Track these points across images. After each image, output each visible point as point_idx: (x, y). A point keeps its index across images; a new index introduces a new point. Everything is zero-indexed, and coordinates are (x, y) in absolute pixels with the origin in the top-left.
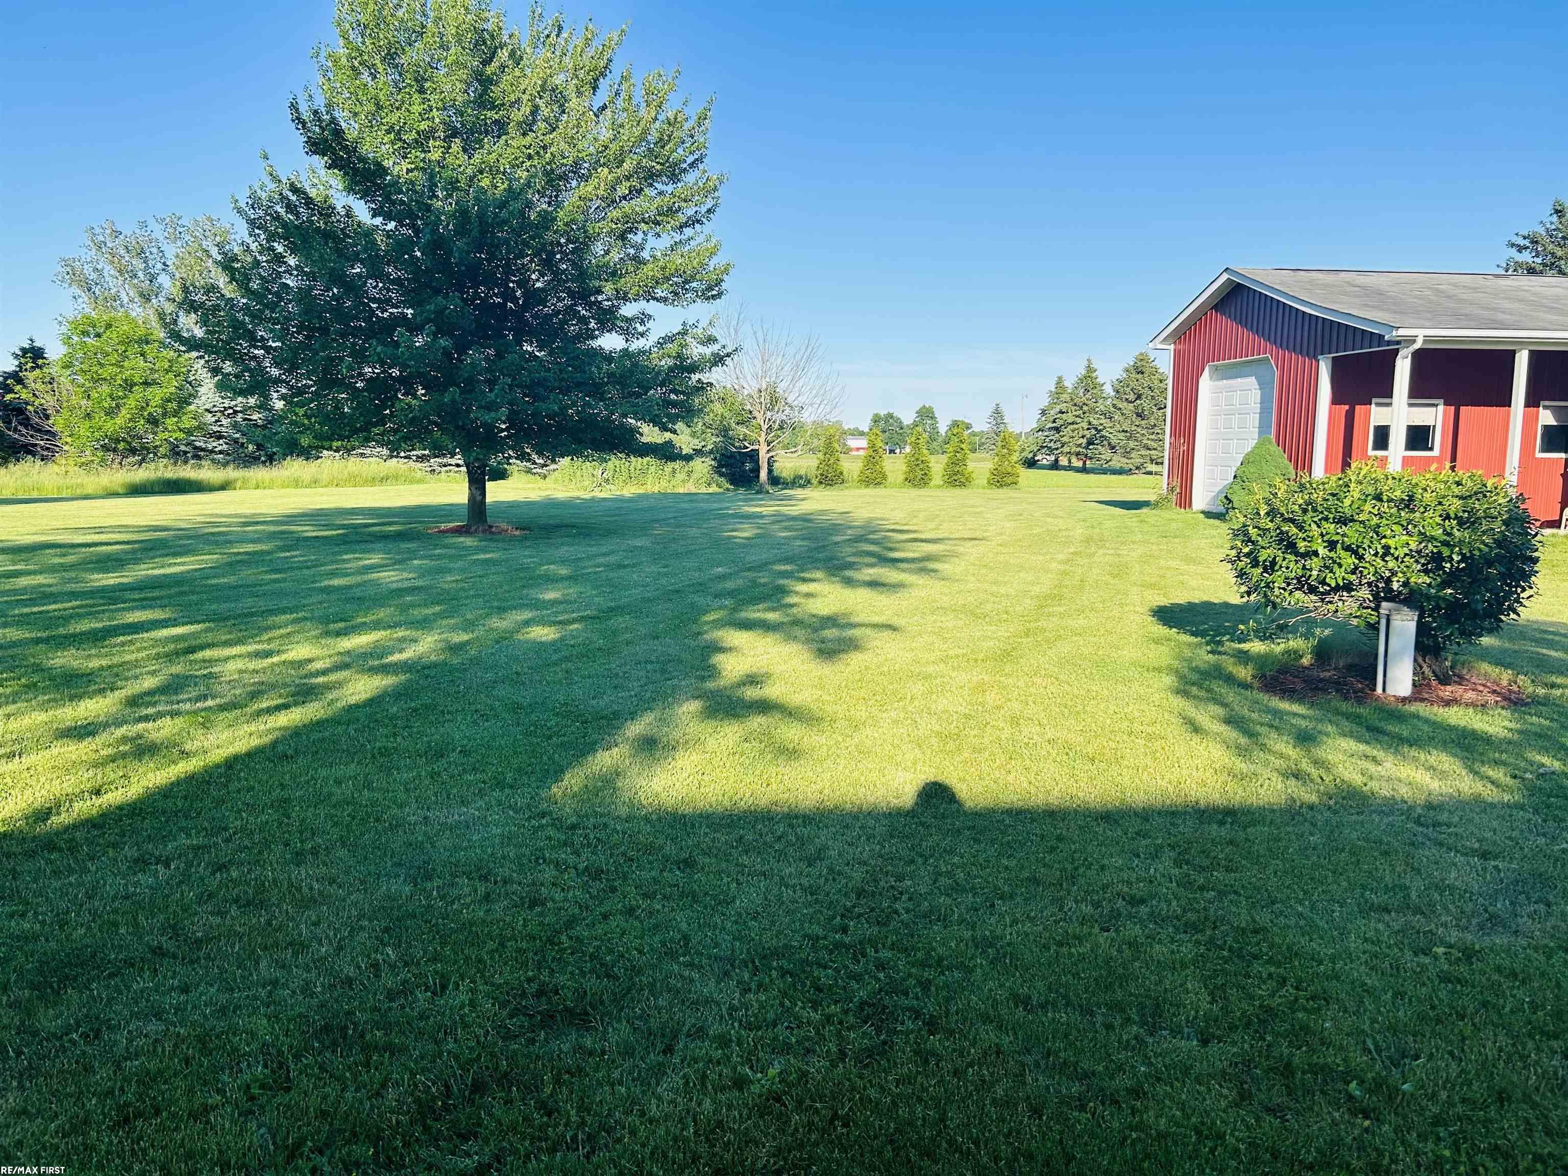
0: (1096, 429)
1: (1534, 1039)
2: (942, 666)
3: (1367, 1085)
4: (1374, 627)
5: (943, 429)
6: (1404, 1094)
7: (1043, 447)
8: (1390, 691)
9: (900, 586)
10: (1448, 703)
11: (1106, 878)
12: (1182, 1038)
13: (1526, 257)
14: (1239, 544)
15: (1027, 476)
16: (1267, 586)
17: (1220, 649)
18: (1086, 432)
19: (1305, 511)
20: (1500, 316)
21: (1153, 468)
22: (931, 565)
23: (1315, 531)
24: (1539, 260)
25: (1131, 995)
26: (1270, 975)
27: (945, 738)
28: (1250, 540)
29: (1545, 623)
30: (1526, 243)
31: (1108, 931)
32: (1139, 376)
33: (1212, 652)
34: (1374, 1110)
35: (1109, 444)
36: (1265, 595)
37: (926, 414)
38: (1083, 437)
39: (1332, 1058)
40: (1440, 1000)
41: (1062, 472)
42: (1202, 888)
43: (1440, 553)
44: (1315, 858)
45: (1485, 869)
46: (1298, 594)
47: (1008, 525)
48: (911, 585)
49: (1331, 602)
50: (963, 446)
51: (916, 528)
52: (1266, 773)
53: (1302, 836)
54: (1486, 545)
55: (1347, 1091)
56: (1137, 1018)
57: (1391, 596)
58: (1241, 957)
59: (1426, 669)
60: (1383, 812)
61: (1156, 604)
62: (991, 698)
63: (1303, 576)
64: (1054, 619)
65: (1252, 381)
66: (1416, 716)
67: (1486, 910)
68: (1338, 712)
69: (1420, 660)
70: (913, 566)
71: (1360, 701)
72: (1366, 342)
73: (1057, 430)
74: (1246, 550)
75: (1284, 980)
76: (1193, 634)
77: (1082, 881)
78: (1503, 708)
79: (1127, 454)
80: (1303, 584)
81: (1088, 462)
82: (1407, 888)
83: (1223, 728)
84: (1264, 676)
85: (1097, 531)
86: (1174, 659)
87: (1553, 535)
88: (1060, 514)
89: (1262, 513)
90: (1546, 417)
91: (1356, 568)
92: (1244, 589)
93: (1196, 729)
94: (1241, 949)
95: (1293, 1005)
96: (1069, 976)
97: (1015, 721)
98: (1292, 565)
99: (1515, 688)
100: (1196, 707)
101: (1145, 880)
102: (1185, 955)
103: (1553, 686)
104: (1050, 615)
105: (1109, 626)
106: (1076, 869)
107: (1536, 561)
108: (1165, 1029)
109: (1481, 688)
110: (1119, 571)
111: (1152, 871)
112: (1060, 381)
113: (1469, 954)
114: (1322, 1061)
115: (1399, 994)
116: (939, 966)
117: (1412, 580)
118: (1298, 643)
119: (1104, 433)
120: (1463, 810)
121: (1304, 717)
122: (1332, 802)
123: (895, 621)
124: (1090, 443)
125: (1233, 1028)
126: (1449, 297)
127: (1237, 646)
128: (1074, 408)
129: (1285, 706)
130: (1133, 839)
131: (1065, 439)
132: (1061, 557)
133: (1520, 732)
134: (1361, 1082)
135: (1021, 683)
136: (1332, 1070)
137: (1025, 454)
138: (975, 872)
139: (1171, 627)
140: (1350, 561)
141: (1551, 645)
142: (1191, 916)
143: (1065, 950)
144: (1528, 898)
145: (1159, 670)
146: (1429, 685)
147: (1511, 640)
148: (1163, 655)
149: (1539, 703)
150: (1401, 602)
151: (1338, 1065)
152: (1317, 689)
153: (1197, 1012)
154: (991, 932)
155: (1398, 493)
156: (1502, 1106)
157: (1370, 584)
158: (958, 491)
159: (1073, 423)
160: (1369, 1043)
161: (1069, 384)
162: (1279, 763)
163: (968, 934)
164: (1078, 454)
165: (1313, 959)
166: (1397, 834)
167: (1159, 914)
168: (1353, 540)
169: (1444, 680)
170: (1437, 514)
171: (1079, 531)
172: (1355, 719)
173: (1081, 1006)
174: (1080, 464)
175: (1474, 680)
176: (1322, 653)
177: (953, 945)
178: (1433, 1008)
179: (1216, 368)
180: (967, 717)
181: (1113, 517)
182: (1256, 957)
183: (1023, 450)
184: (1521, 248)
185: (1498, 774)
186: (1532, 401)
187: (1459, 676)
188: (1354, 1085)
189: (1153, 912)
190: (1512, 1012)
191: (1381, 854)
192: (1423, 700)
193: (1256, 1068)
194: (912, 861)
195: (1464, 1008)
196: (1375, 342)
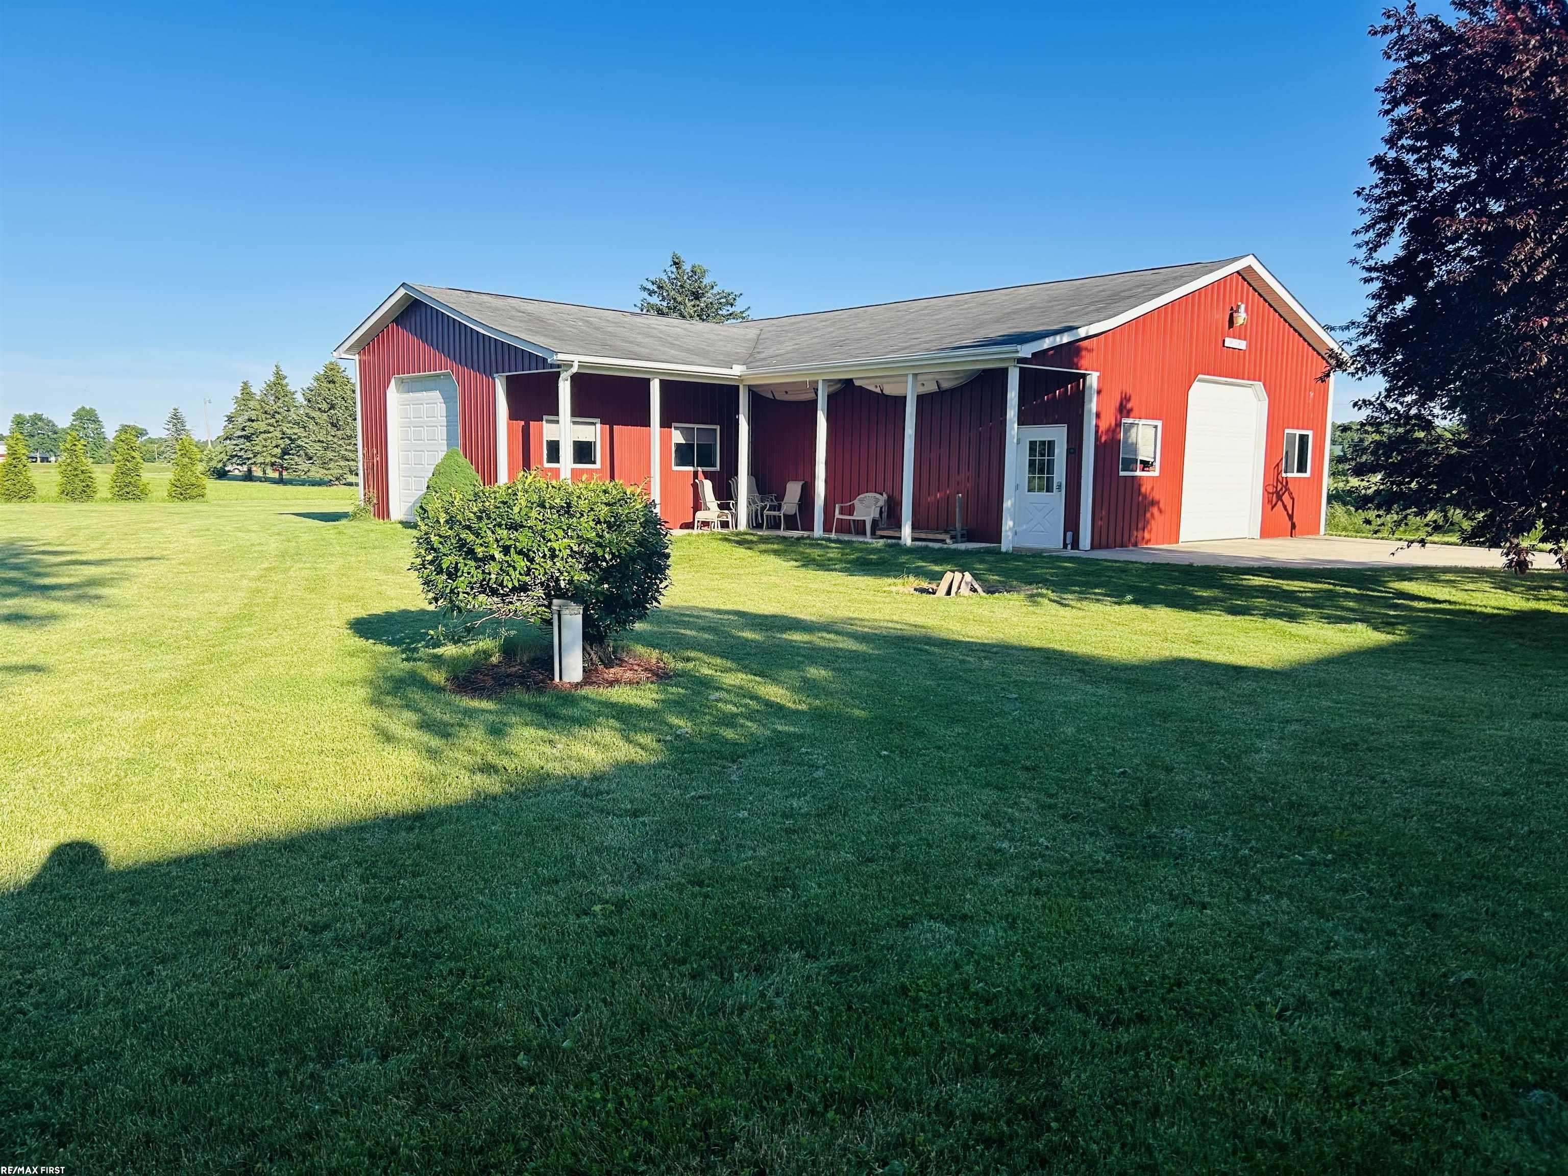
0: (290, 439)
1: (668, 968)
2: (102, 706)
3: (533, 1052)
4: (549, 622)
5: (110, 433)
6: (564, 1051)
7: (233, 456)
8: (566, 679)
9: (52, 617)
10: (611, 684)
11: (287, 911)
12: (362, 1060)
13: (655, 300)
14: (423, 552)
15: (213, 486)
16: (452, 591)
17: (416, 655)
18: (280, 442)
19: (480, 519)
20: (637, 349)
21: (351, 479)
22: (92, 591)
23: (491, 538)
24: (665, 304)
25: (309, 1030)
26: (451, 972)
27: (98, 792)
28: (433, 549)
29: (683, 608)
30: (655, 288)
31: (288, 967)
32: (331, 386)
33: (407, 660)
34: (538, 1074)
35: (306, 454)
36: (451, 601)
37: (86, 417)
38: (277, 446)
39: (505, 1037)
40: (596, 954)
41: (258, 483)
42: (388, 900)
43: (594, 552)
44: (496, 846)
45: (634, 826)
46: (482, 597)
47: (192, 541)
48: (65, 616)
49: (511, 603)
50: (134, 454)
51: (75, 548)
52: (454, 771)
53: (485, 827)
54: (630, 545)
55: (515, 1064)
56: (314, 1054)
57: (561, 594)
58: (424, 960)
59: (594, 657)
60: (556, 790)
61: (353, 616)
62: (160, 737)
63: (484, 580)
64: (243, 641)
65: (437, 394)
66: (586, 698)
67: (635, 863)
68: (521, 704)
69: (588, 649)
70: (68, 593)
71: (541, 691)
72: (533, 364)
73: (248, 438)
74: (429, 558)
75: (464, 973)
76: (389, 643)
77: (259, 921)
78: (652, 683)
79: (324, 465)
80: (486, 588)
81: (285, 473)
82: (572, 857)
83: (415, 734)
84: (456, 678)
85: (294, 544)
86: (370, 670)
87: (689, 535)
88: (254, 528)
89: (442, 521)
90: (677, 437)
91: (529, 570)
92: (431, 595)
93: (388, 738)
94: (424, 952)
95: (470, 995)
96: (239, 1030)
97: (190, 758)
98: (473, 571)
99: (661, 664)
100: (390, 717)
101: (329, 903)
102: (368, 973)
103: (688, 660)
104: (238, 636)
105: (302, 643)
106: (254, 909)
107: (668, 556)
108: (344, 1056)
109: (636, 667)
110: (316, 585)
111: (337, 893)
112: (245, 387)
113: (621, 905)
114: (493, 1043)
115: (563, 957)
116: (76, 1061)
117: (576, 578)
118: (485, 644)
119: (299, 442)
120: (620, 777)
121: (491, 712)
122: (513, 790)
123: (40, 660)
124: (285, 452)
125: (413, 1034)
126: (597, 329)
127: (432, 651)
128: (264, 416)
129: (476, 704)
130: (318, 863)
131: (258, 448)
132: (253, 573)
133: (663, 701)
134: (528, 1051)
135: (200, 716)
136: (503, 1048)
137: (213, 464)
138: (131, 940)
139: (367, 639)
140: (523, 564)
141: (687, 625)
142: (377, 931)
143: (234, 1003)
144: (666, 845)
145: (353, 683)
146: (596, 670)
147: (659, 624)
148: (359, 667)
149: (679, 676)
150: (568, 598)
151: (508, 1042)
152: (505, 684)
153: (377, 1030)
154: (147, 1004)
155: (558, 501)
156: (643, 1035)
157: (542, 584)
158: (131, 505)
159: (265, 432)
160: (537, 1010)
161: (257, 389)
162: (467, 759)
163: (116, 1015)
164: (273, 464)
165: (490, 945)
166: (566, 808)
167: (344, 935)
168: (525, 544)
169: (608, 665)
170: (590, 519)
171: (273, 545)
172: (538, 709)
173: (252, 1059)
174: (276, 475)
175: (631, 661)
176: (509, 650)
177: (96, 1032)
178: (590, 962)
179: (402, 381)
180: (129, 761)
181: (310, 530)
182: (438, 956)
183: (211, 459)
184: (651, 292)
185: (646, 739)
186: (666, 423)
187: (620, 659)
188: (521, 1056)
189: (338, 935)
190: (652, 949)
191: (553, 830)
192: (591, 683)
193: (433, 1068)
194: (47, 945)
195: (615, 956)
196: (540, 365)
